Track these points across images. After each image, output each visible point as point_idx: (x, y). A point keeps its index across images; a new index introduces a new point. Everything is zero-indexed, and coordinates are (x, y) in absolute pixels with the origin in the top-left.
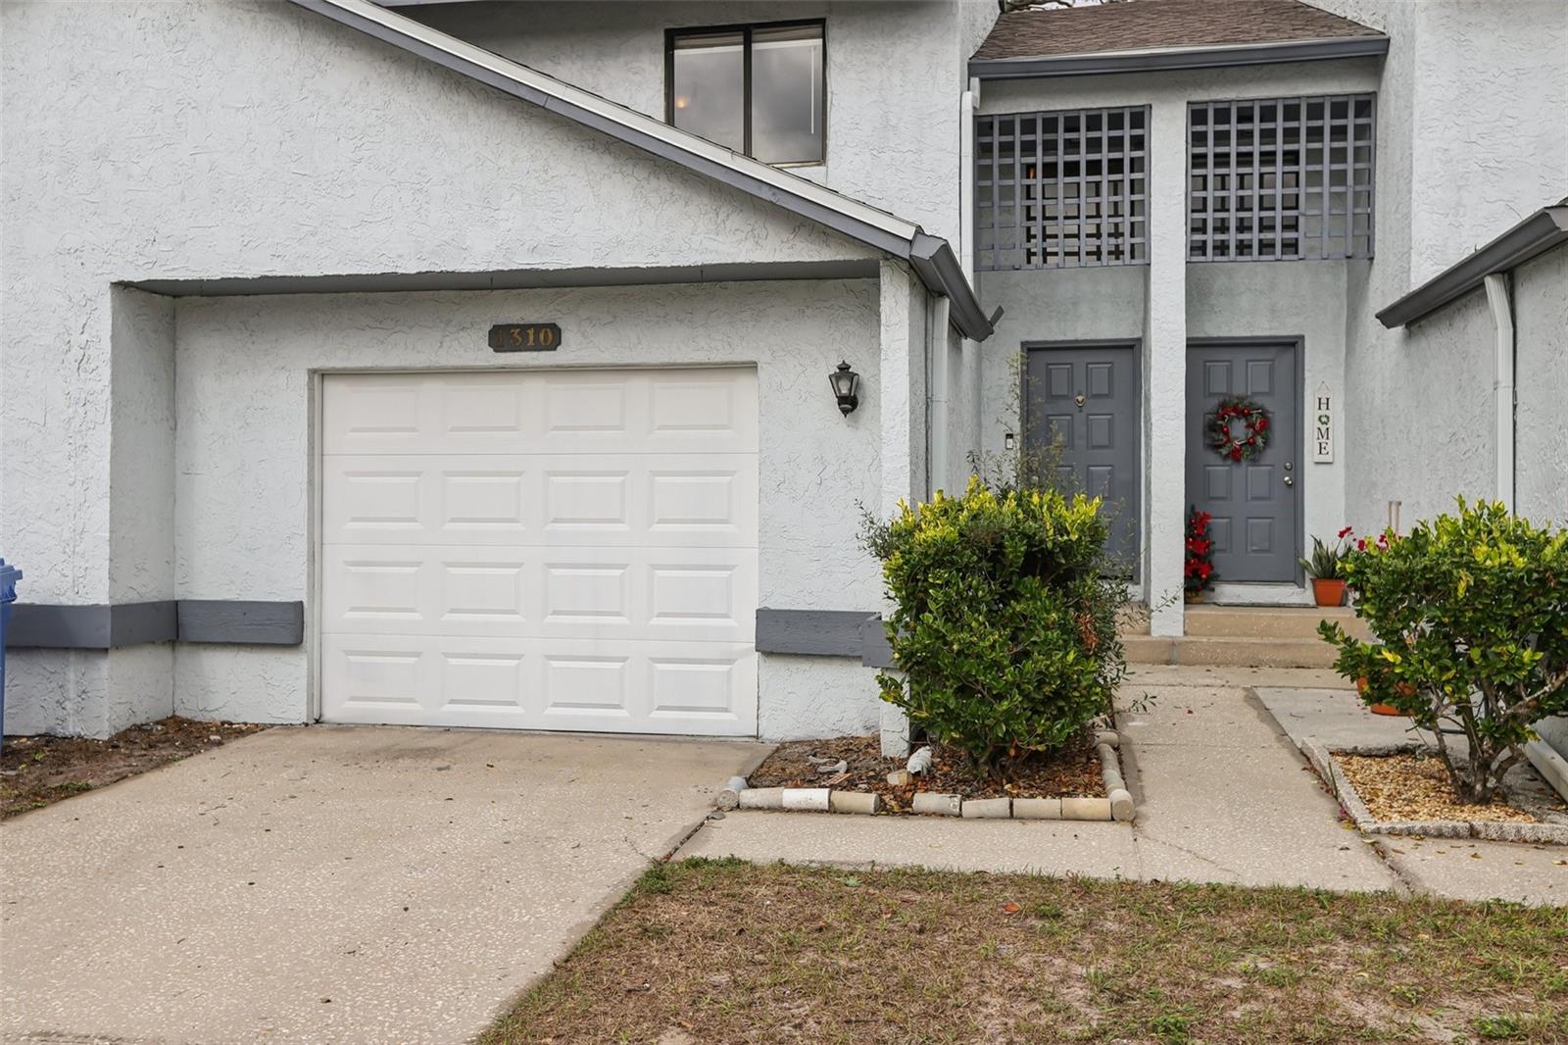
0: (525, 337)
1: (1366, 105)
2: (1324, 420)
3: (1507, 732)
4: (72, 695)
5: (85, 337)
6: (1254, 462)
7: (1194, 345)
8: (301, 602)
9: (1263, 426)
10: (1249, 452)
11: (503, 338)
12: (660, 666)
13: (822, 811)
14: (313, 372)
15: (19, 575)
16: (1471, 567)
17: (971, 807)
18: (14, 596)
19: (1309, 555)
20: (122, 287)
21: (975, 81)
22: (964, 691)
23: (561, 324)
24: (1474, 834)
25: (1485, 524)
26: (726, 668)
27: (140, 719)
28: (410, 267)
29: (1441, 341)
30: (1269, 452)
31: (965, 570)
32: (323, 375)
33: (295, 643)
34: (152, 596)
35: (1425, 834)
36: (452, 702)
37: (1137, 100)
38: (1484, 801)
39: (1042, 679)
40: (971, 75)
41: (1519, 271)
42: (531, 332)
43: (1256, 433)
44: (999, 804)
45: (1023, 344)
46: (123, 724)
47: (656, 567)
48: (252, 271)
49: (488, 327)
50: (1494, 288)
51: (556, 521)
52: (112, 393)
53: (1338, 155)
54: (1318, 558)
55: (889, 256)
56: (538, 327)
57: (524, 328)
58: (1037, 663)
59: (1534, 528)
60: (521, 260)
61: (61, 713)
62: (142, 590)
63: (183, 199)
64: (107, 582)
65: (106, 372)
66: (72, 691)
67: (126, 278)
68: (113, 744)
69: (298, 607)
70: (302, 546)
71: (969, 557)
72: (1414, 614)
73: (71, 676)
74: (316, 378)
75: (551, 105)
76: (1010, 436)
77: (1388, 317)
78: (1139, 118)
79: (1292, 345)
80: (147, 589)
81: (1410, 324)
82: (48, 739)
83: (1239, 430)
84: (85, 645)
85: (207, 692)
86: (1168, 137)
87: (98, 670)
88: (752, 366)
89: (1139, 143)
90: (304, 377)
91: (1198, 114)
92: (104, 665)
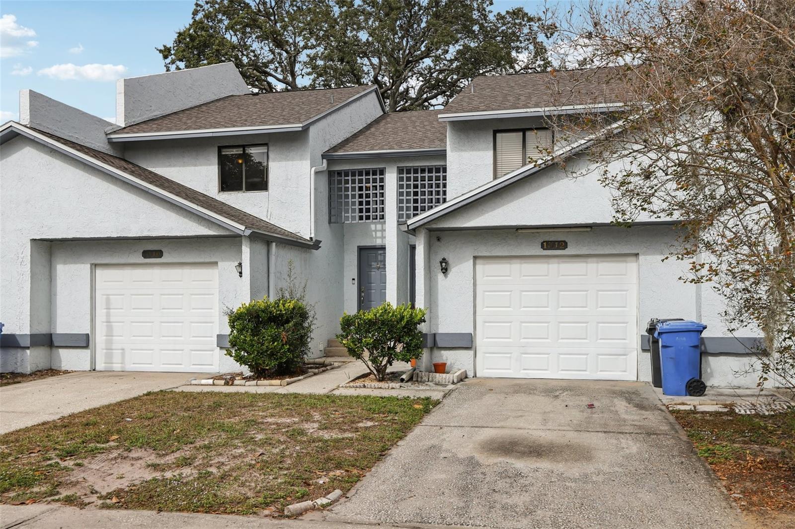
0: (153, 254)
4: (19, 361)
5: (23, 255)
8: (88, 334)
11: (147, 254)
12: (193, 352)
13: (210, 385)
14: (92, 265)
15: (3, 325)
17: (247, 383)
18: (2, 331)
20: (33, 240)
21: (325, 161)
23: (163, 250)
27: (40, 369)
28: (115, 235)
32: (96, 265)
33: (86, 347)
34: (44, 332)
36: (134, 364)
37: (381, 166)
40: (323, 159)
42: (154, 252)
45: (358, 247)
46: (34, 370)
48: (70, 236)
49: (142, 251)
51: (163, 309)
52: (31, 271)
56: (156, 251)
57: (152, 252)
60: (145, 234)
61: (16, 366)
62: (40, 330)
63: (51, 214)
64: (29, 327)
65: (29, 265)
66: (19, 359)
67: (34, 238)
68: (31, 375)
69: (88, 335)
70: (89, 317)
73: (19, 355)
74: (93, 267)
76: (353, 279)
78: (382, 172)
80: (42, 329)
82: (12, 373)
84: (22, 345)
85: (60, 361)
86: (391, 179)
87: (27, 353)
88: (216, 263)
89: (382, 180)
90: (89, 266)
91: (400, 171)
92: (28, 351)
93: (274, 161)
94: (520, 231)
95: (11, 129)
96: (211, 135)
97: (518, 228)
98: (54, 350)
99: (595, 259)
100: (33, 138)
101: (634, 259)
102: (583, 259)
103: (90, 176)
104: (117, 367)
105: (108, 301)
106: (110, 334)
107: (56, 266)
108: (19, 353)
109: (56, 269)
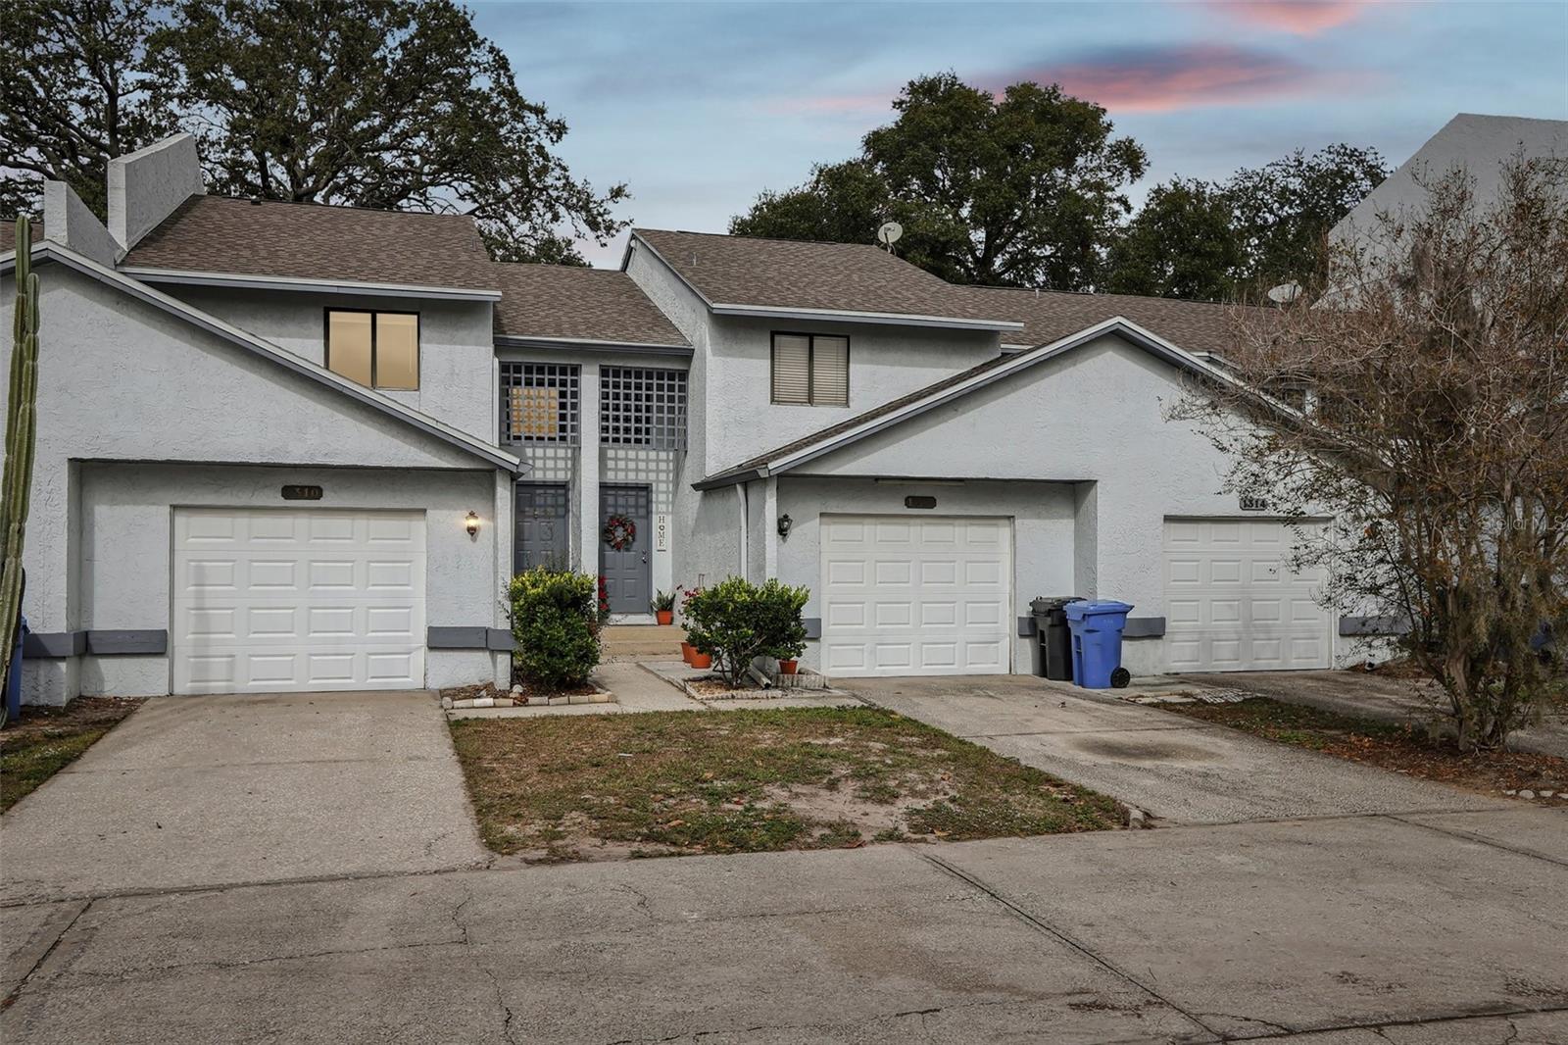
0: (303, 493)
1: (684, 375)
2: (662, 528)
3: (744, 662)
4: (43, 683)
5: (50, 487)
6: (628, 550)
7: (604, 487)
8: (166, 630)
9: (632, 532)
10: (624, 545)
11: (289, 492)
12: (372, 657)
13: (488, 707)
14: (173, 506)
16: (733, 601)
17: (552, 701)
19: (655, 599)
20: (70, 460)
22: (551, 655)
23: (324, 488)
24: (733, 697)
25: (738, 586)
26: (406, 656)
27: (72, 696)
29: (718, 504)
30: (635, 544)
31: (551, 606)
32: (176, 507)
33: (161, 654)
35: (718, 699)
36: (256, 680)
37: (574, 362)
38: (737, 688)
39: (581, 648)
41: (749, 484)
42: (306, 490)
43: (629, 534)
44: (564, 699)
46: (68, 698)
47: (370, 608)
49: (282, 487)
50: (739, 488)
51: (315, 585)
52: (68, 518)
53: (671, 399)
54: (659, 600)
55: (501, 468)
56: (310, 488)
57: (303, 488)
58: (578, 642)
59: (753, 587)
60: (319, 460)
61: (35, 693)
63: (116, 416)
64: (65, 621)
65: (64, 507)
66: (42, 680)
67: (79, 456)
69: (164, 632)
70: (166, 600)
71: (552, 600)
72: (714, 620)
73: (42, 672)
74: (173, 509)
75: (345, 391)
77: (696, 487)
78: (575, 370)
79: (646, 489)
81: (705, 491)
83: (620, 533)
84: (53, 654)
85: (102, 680)
86: (590, 382)
87: (59, 668)
88: (424, 511)
89: (575, 383)
90: (167, 509)
91: (604, 372)
92: (63, 666)
93: (429, 342)
94: (880, 482)
95: (45, 254)
96: (335, 290)
97: (877, 479)
98: (87, 660)
99: (963, 522)
100: (98, 277)
101: (1007, 522)
102: (950, 521)
103: (205, 354)
104: (218, 686)
105: (200, 572)
106: (203, 629)
107: (92, 509)
108: (43, 670)
109: (92, 513)
